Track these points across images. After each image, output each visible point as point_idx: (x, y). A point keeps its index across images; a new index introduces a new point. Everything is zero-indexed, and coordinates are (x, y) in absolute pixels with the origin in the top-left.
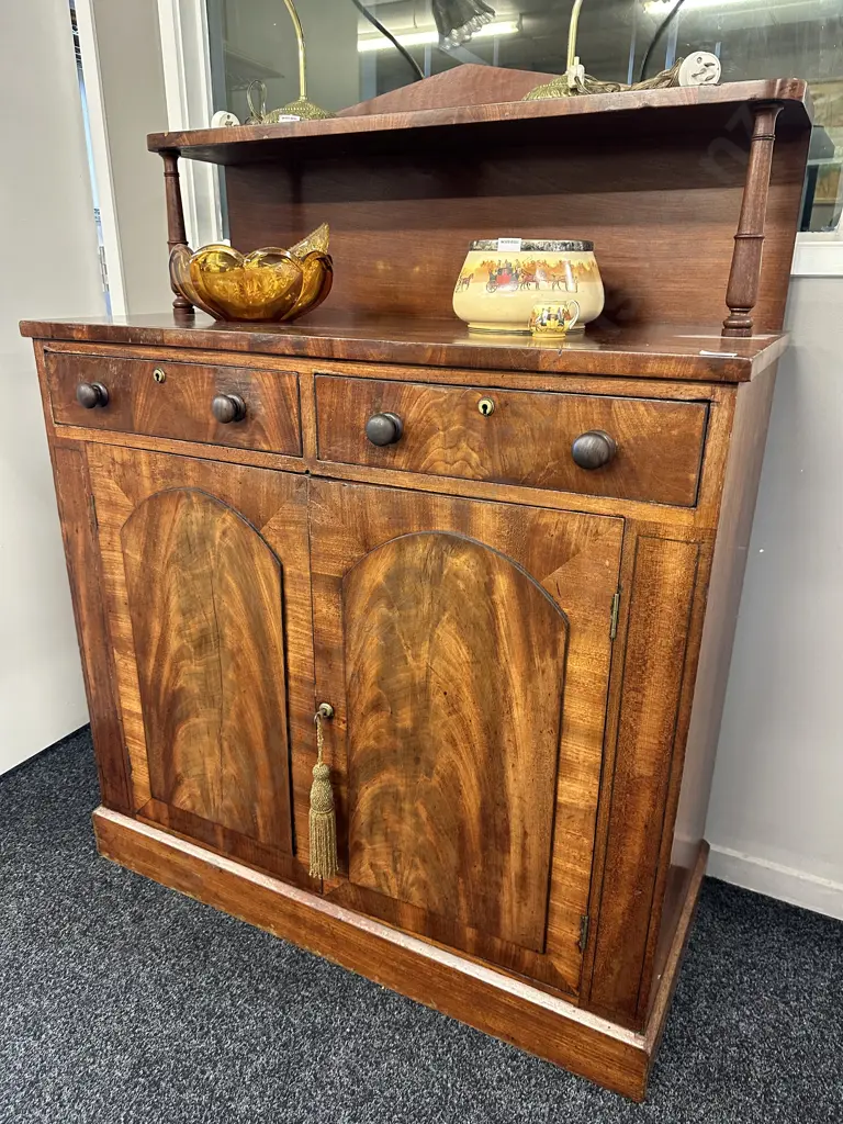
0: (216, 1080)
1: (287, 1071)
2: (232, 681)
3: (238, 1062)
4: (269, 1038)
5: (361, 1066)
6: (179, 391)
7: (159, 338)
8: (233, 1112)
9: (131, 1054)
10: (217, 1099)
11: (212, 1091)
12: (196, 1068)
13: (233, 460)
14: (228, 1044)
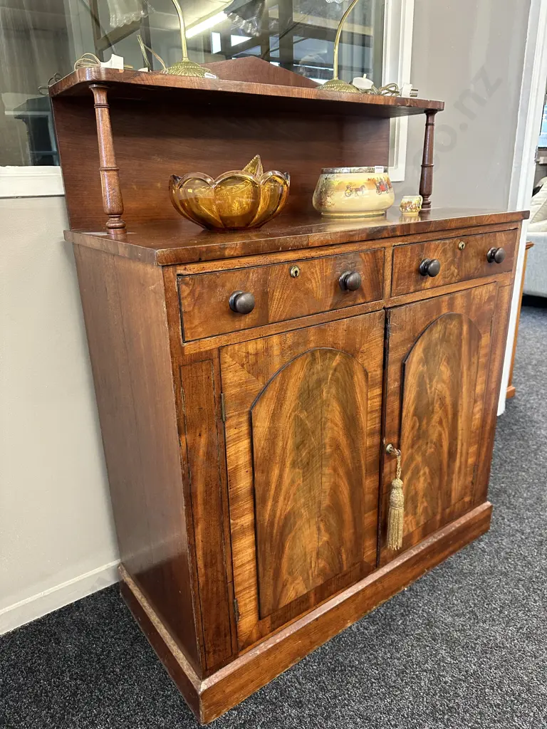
0: (453, 676)
1: (451, 643)
2: (330, 474)
3: (442, 664)
4: (428, 646)
5: (454, 611)
6: (310, 280)
7: (305, 243)
8: (475, 672)
9: (425, 721)
10: (466, 678)
11: (460, 680)
12: (442, 686)
13: (342, 317)
14: (428, 666)
